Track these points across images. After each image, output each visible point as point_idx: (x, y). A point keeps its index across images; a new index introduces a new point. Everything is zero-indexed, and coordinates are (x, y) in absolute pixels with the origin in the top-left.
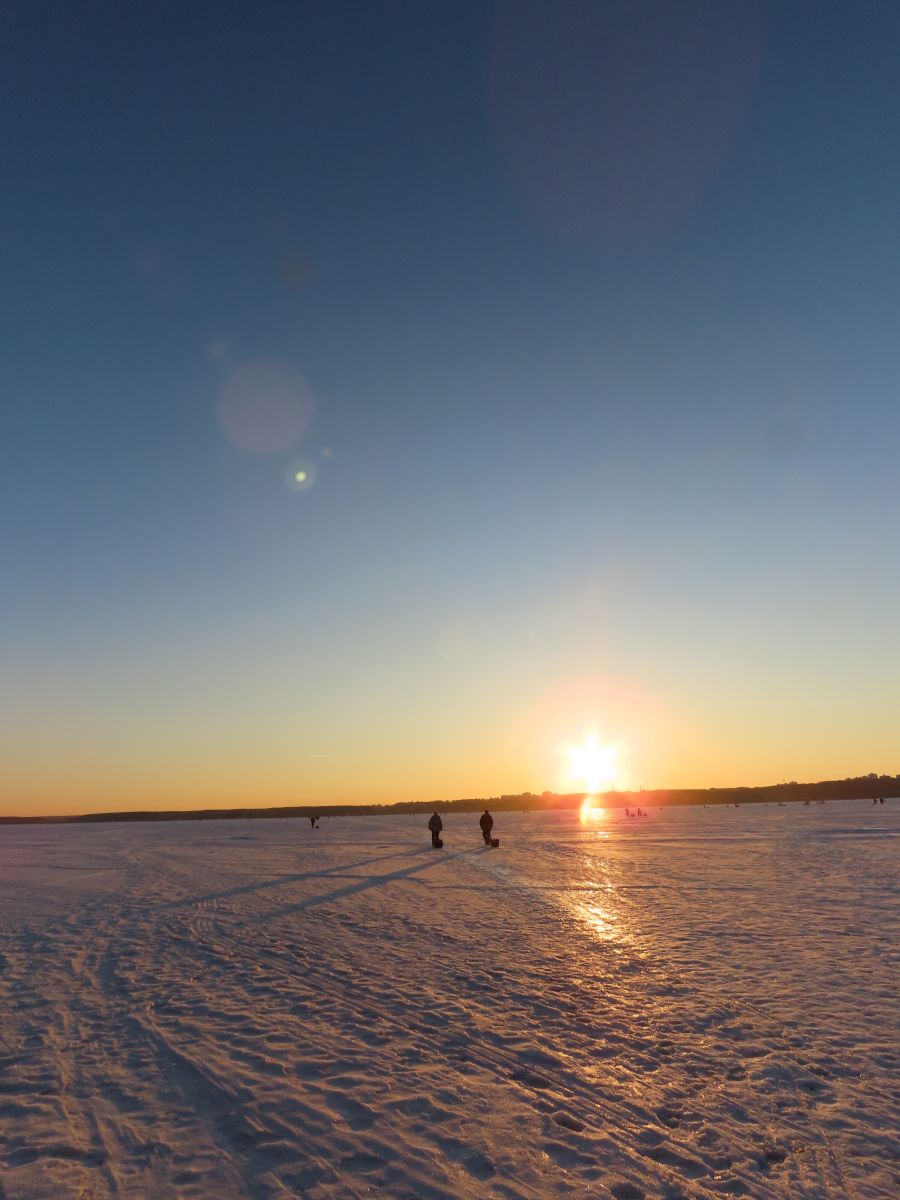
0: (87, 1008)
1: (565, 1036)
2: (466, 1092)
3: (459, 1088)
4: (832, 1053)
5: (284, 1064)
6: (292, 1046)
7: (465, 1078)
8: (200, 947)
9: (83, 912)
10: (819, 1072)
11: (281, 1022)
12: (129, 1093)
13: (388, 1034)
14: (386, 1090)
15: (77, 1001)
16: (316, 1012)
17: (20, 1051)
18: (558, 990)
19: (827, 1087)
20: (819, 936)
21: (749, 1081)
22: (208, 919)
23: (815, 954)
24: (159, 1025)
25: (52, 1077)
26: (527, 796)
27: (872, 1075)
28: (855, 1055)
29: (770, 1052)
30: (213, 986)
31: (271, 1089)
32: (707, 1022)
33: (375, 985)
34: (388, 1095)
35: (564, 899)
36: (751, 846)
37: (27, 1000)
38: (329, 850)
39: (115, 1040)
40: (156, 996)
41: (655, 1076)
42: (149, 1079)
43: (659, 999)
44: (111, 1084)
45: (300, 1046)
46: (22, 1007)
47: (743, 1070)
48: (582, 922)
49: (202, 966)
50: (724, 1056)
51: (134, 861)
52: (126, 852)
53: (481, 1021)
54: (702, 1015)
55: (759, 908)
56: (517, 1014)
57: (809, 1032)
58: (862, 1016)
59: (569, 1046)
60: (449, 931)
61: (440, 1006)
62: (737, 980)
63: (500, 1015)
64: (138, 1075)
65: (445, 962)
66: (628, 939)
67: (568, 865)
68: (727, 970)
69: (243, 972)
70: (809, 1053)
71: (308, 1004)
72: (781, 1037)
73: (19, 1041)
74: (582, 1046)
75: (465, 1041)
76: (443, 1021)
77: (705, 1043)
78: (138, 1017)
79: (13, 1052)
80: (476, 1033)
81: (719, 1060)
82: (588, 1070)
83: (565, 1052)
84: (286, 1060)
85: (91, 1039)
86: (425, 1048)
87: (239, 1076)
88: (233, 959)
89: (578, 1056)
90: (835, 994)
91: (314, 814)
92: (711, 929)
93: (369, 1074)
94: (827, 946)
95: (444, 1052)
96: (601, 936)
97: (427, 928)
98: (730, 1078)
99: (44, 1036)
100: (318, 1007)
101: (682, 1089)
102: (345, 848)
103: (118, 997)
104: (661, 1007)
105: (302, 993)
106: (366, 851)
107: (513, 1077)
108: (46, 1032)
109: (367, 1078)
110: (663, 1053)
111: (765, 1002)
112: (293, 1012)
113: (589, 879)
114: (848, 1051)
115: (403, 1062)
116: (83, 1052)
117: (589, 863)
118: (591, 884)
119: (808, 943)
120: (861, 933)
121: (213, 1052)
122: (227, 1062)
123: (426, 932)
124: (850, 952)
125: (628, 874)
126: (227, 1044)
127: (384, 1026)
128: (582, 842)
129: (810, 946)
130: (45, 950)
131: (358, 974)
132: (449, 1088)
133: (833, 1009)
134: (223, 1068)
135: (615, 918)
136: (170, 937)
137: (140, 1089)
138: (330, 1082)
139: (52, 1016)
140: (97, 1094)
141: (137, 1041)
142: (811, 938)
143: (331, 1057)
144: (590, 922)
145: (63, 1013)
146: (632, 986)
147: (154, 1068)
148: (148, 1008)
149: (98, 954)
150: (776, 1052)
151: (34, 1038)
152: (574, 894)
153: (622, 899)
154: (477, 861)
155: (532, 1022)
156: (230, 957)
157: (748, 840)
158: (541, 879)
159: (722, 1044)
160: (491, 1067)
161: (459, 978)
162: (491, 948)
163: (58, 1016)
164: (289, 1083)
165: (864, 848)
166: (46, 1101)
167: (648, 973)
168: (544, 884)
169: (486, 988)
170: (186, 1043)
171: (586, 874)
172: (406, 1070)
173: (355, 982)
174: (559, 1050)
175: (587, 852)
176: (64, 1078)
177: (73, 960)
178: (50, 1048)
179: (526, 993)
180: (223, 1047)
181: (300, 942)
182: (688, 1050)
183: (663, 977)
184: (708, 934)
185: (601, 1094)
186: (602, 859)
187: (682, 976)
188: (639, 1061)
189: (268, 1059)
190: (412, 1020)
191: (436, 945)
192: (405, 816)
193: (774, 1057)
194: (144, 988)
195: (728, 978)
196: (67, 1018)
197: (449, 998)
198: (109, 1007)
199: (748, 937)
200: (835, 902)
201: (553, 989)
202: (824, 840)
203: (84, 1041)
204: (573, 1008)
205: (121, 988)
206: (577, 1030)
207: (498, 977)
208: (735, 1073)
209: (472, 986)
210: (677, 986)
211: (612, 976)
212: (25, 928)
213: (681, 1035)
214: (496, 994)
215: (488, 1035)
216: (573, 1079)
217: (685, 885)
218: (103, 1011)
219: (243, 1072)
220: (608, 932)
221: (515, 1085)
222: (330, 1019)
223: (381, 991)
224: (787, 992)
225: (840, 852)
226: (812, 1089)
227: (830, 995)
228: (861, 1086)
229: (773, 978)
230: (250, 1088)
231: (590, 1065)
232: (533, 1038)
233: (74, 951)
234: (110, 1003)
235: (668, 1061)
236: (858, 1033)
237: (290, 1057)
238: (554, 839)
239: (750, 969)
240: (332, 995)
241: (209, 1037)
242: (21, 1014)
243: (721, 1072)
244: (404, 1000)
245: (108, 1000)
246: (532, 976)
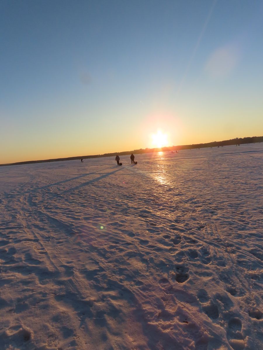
0: (26, 209)
1: (152, 206)
2: (127, 220)
3: (126, 219)
4: (218, 205)
5: (80, 218)
6: (82, 214)
7: (127, 217)
8: (54, 194)
9: (20, 187)
10: (214, 209)
11: (79, 209)
12: (41, 227)
13: (107, 209)
14: (107, 221)
15: (24, 208)
16: (88, 206)
17: (11, 220)
18: (150, 196)
19: (216, 212)
20: (218, 179)
21: (197, 213)
22: (55, 187)
23: (216, 184)
24: (46, 212)
25: (21, 225)
26: (141, 149)
27: (227, 209)
28: (224, 205)
29: (203, 206)
30: (59, 202)
31: (77, 223)
32: (188, 201)
33: (102, 199)
34: (108, 222)
35: (151, 175)
36: (202, 159)
37: (10, 209)
38: (86, 167)
39: (35, 216)
40: (44, 206)
41: (174, 213)
42: (46, 224)
43: (176, 197)
44: (37, 225)
45: (84, 214)
46: (9, 210)
47: (196, 210)
48: (157, 180)
49: (55, 198)
50: (192, 208)
51: (32, 174)
52: (29, 172)
53: (130, 205)
54: (187, 199)
55: (203, 174)
56: (140, 202)
57: (213, 201)
58: (227, 197)
59: (153, 208)
60: (121, 185)
61: (120, 202)
62: (196, 191)
63: (135, 203)
64: (43, 223)
65: (120, 192)
66: (168, 184)
67: (153, 167)
68: (194, 189)
69: (66, 198)
70: (212, 205)
71: (85, 204)
72: (206, 202)
73: (10, 218)
74: (156, 208)
75: (126, 209)
76: (121, 205)
77: (187, 205)
78: (40, 210)
79: (9, 220)
80: (129, 208)
81: (190, 209)
82: (158, 213)
83: (152, 210)
84: (81, 217)
85: (29, 216)
86: (117, 212)
87: (70, 221)
88: (64, 196)
89: (155, 210)
90: (221, 192)
91: (82, 158)
92: (190, 180)
93: (102, 218)
94: (220, 182)
95: (121, 212)
96: (161, 183)
97: (115, 185)
98: (193, 212)
99: (16, 216)
100: (88, 205)
101: (181, 215)
102: (91, 167)
103: (34, 207)
104: (176, 198)
105: (83, 202)
106: (97, 167)
107: (139, 216)
108: (17, 215)
109: (101, 219)
110: (177, 208)
111: (203, 195)
112: (81, 206)
113: (158, 170)
114: (222, 204)
115: (111, 215)
116: (28, 219)
117: (158, 166)
118: (159, 171)
119: (215, 181)
120: (229, 178)
121: (62, 217)
122: (66, 218)
123: (115, 186)
124: (225, 182)
125: (169, 168)
126: (65, 215)
127: (105, 208)
128: (157, 161)
129: (215, 182)
130: (11, 197)
131: (98, 197)
132: (123, 219)
133: (220, 195)
134: (65, 220)
135: (165, 179)
136: (45, 192)
137: (44, 226)
138: (92, 221)
139: (17, 212)
140: (33, 228)
141: (41, 216)
142: (216, 180)
143: (93, 215)
144: (158, 180)
145: (20, 211)
146: (169, 194)
147: (47, 221)
148: (43, 208)
149: (26, 197)
150: (204, 206)
151: (14, 217)
152: (154, 174)
153: (167, 174)
154: (128, 167)
155: (144, 204)
156: (63, 195)
157: (202, 157)
158: (145, 171)
159: (191, 205)
160: (134, 214)
161: (125, 196)
162: (132, 188)
163: (19, 212)
164: (82, 222)
165: (233, 157)
166: (21, 230)
167: (173, 191)
168: (147, 172)
169: (131, 197)
170: (54, 215)
171: (157, 169)
172: (112, 217)
173: (97, 198)
174: (150, 210)
175: (158, 163)
176: (24, 225)
177: (20, 199)
178: (18, 219)
179: (142, 198)
180: (64, 215)
181: (80, 190)
182: (183, 207)
183: (177, 192)
184: (189, 181)
185: (161, 218)
186: (162, 165)
187: (182, 191)
188: (171, 210)
189: (76, 217)
190: (113, 206)
191: (118, 188)
192: (107, 157)
193: (204, 207)
194: (41, 204)
195: (193, 191)
196: (21, 212)
197: (122, 200)
198: (32, 209)
199: (200, 181)
200: (223, 171)
201: (149, 196)
202: (222, 156)
203: (27, 217)
204: (154, 200)
205: (35, 204)
206: (156, 205)
207: (134, 195)
208: (194, 211)
209: (128, 197)
210: (181, 193)
211: (164, 192)
212: (5, 192)
213: (181, 204)
214: (134, 199)
215: (132, 208)
216: (154, 215)
217: (184, 170)
218: (31, 210)
219: (70, 220)
220: (163, 182)
221: (139, 218)
222: (91, 207)
223: (104, 200)
224: (209, 193)
225: (226, 159)
226: (212, 213)
227: (219, 192)
228: (224, 211)
229: (205, 190)
230: (73, 223)
231: (158, 212)
232: (144, 208)
233: (20, 197)
234: (33, 208)
235: (177, 210)
236: (225, 200)
237: (82, 216)
238: (149, 161)
239: (199, 188)
240: (91, 202)
241: (60, 213)
242: (9, 212)
243: (191, 211)
244: (110, 202)
245: (32, 207)
246: (143, 194)
